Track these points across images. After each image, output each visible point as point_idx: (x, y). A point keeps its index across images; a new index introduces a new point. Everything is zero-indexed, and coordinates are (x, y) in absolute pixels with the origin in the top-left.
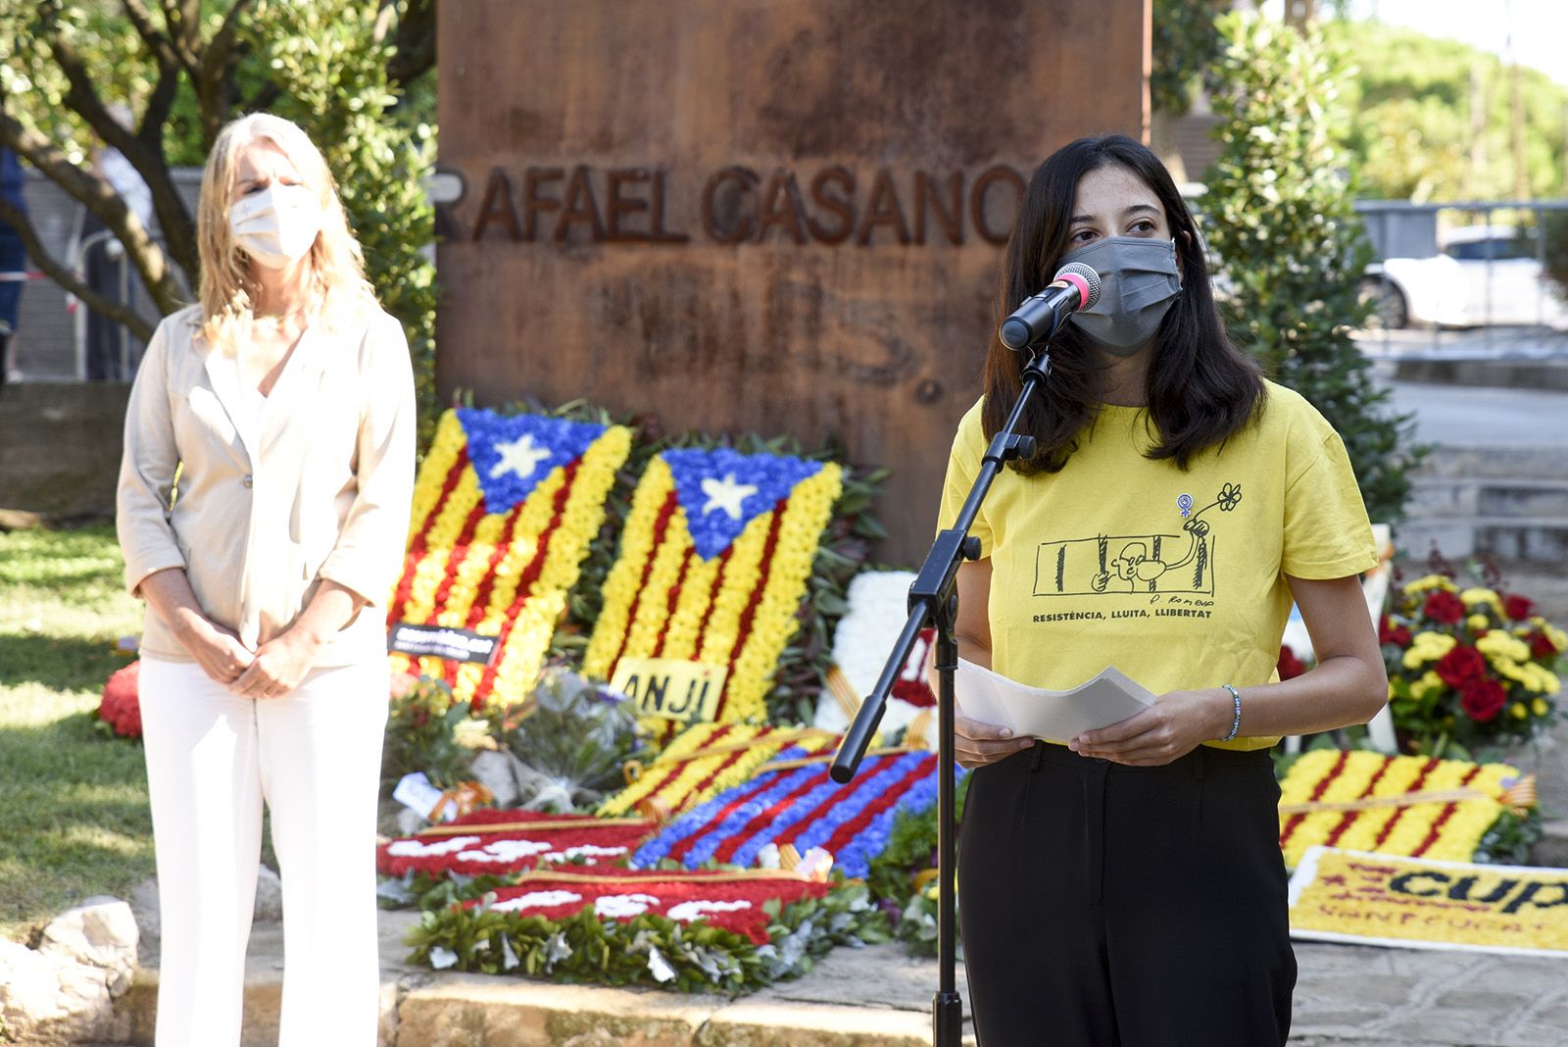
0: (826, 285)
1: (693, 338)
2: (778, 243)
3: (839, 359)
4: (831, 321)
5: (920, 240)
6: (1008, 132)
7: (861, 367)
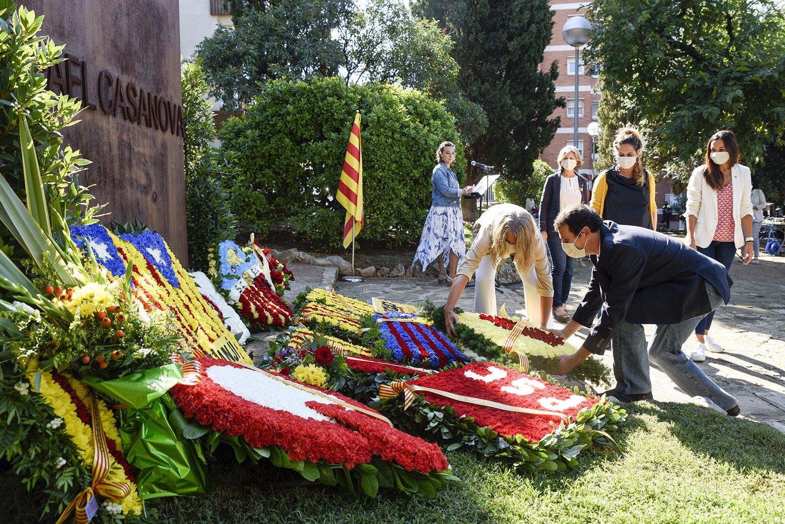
0: (132, 144)
1: (100, 167)
2: (119, 119)
3: (136, 181)
4: (134, 162)
5: (150, 127)
6: (163, 82)
7: (141, 186)
